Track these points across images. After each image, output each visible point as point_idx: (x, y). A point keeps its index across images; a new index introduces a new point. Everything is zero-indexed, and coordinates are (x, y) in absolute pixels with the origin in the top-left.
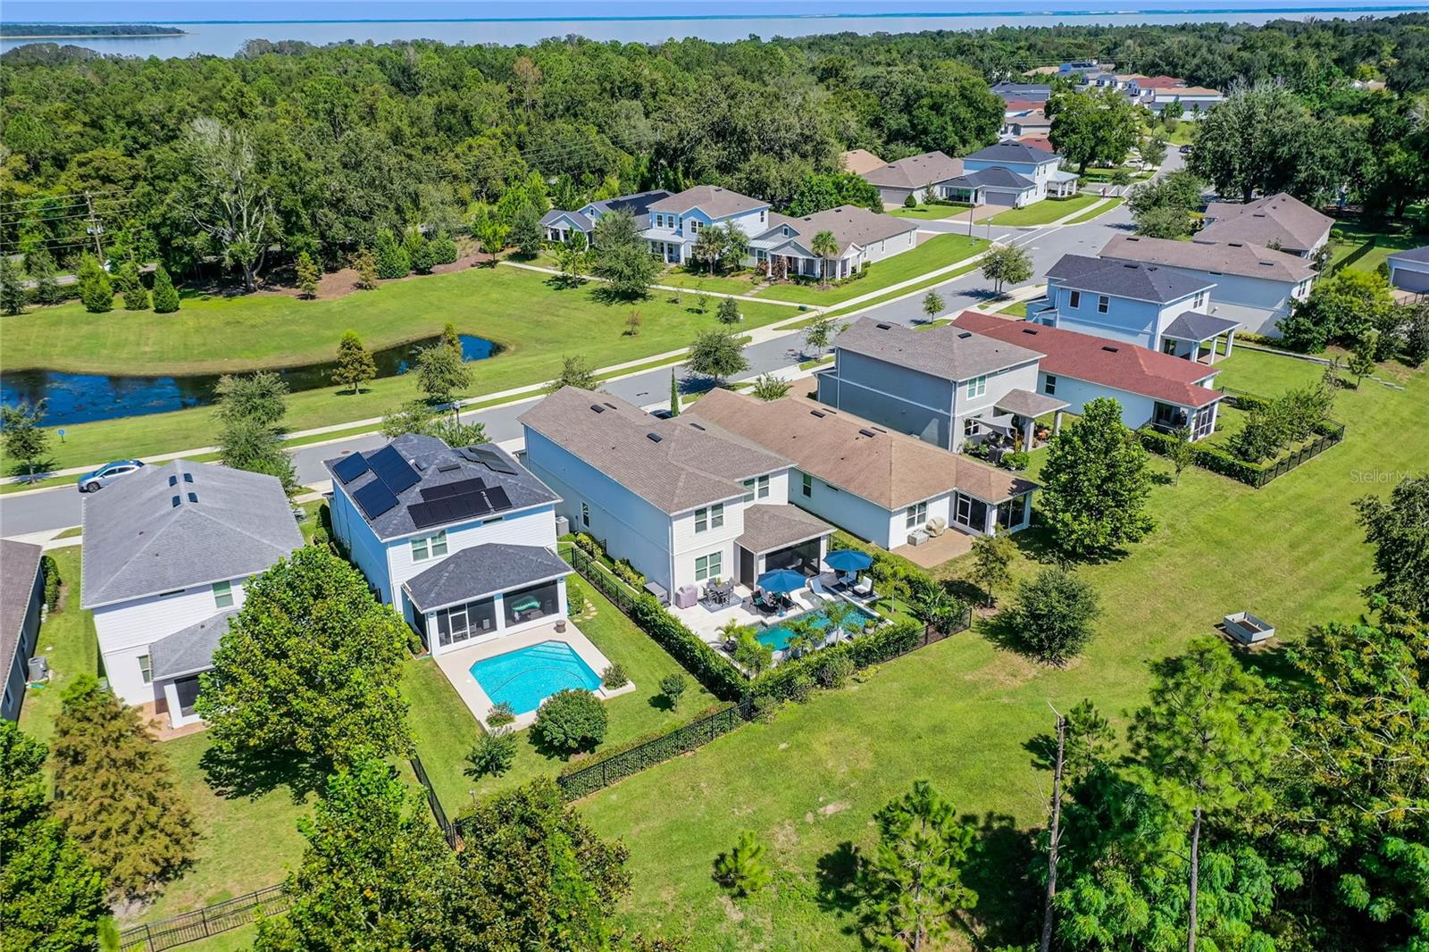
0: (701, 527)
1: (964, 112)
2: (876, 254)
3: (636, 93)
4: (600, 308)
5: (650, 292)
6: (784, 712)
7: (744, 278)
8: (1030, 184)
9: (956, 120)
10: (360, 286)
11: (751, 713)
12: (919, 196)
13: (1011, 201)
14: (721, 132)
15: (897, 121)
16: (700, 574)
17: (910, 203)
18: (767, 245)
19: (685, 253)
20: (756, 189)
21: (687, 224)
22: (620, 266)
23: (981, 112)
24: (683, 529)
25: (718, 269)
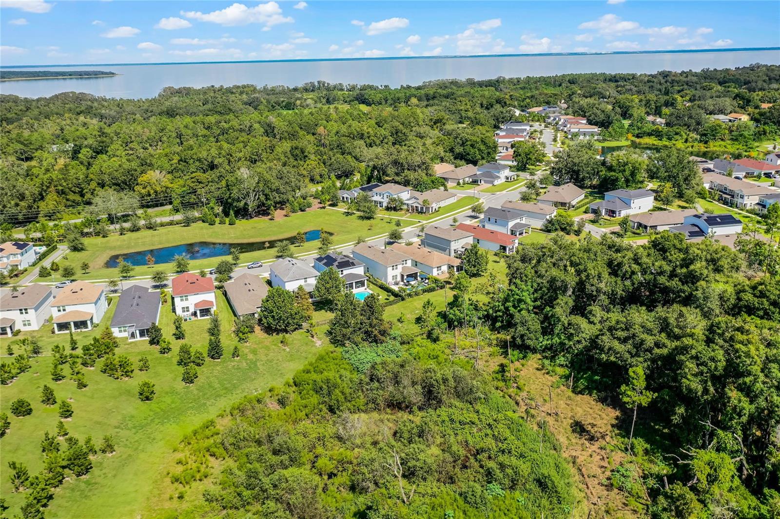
0: (393, 269)
1: (483, 147)
2: (443, 204)
3: (362, 137)
4: (360, 221)
5: (375, 217)
6: (409, 299)
7: (403, 212)
8: (499, 177)
9: (479, 150)
10: (286, 216)
11: (403, 299)
12: (461, 181)
13: (492, 183)
14: (396, 163)
15: (459, 150)
16: (393, 279)
17: (459, 184)
18: (410, 202)
19: (385, 204)
20: (406, 183)
21: (385, 196)
22: (366, 209)
23: (488, 147)
24: (390, 269)
25: (395, 209)
